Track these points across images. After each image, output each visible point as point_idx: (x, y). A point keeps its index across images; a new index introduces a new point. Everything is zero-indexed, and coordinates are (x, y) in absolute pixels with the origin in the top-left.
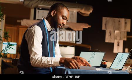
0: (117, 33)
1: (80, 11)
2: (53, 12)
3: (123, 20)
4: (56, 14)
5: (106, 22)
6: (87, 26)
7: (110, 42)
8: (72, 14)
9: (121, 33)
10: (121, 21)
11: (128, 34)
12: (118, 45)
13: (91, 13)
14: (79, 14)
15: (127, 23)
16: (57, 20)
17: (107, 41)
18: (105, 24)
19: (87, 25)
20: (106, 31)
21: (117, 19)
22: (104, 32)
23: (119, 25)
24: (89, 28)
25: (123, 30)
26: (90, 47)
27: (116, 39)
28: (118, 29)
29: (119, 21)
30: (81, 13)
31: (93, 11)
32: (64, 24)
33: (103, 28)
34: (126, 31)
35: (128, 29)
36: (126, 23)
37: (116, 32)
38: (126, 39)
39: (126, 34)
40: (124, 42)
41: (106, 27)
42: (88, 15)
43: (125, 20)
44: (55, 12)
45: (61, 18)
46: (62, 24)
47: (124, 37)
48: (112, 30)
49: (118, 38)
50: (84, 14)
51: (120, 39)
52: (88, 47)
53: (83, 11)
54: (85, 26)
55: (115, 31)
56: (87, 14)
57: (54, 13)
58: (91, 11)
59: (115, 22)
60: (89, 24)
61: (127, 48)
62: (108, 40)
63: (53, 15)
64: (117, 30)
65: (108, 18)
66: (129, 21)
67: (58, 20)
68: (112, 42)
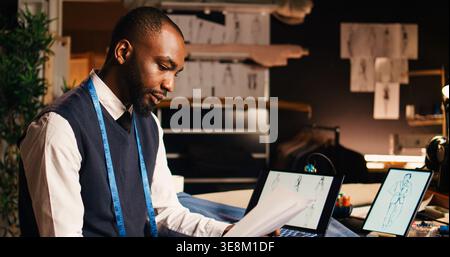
0: (382, 66)
1: (276, 13)
2: (123, 46)
3: (396, 29)
4: (134, 54)
5: (352, 36)
6: (298, 52)
7: (363, 90)
8: (257, 21)
9: (392, 63)
10: (390, 30)
11: (412, 64)
12: (386, 97)
13: (307, 16)
14: (275, 21)
15: (408, 36)
16: (140, 78)
17: (355, 87)
18: (349, 44)
19: (299, 48)
20: (352, 61)
21: (380, 27)
22: (347, 63)
23: (387, 42)
24: (304, 57)
25: (397, 55)
26: (309, 109)
27: (380, 81)
28: (385, 54)
29: (387, 32)
30: (281, 16)
31: (313, 10)
32: (167, 86)
33: (344, 54)
34: (406, 57)
35: (413, 51)
36: (405, 36)
37: (380, 61)
38: (406, 81)
39: (406, 67)
40: (403, 88)
41: (350, 52)
42: (301, 21)
43: (403, 29)
44: (127, 45)
45: (153, 68)
46: (158, 88)
47: (402, 75)
48: (367, 57)
49: (386, 78)
50: (290, 18)
51: (392, 81)
52: (304, 109)
53: (285, 11)
54: (293, 52)
55: (374, 61)
56: (298, 19)
57: (124, 52)
58: (308, 10)
59: (375, 36)
60: (304, 47)
61: (410, 104)
62: (357, 85)
63: (121, 60)
64: (380, 56)
65: (356, 26)
66: (413, 31)
67: (143, 75)
68: (370, 89)
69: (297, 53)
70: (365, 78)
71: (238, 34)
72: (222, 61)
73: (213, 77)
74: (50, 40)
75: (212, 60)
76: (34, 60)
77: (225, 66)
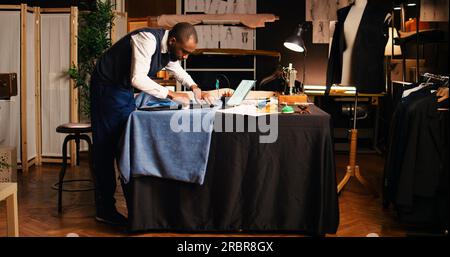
5: (313, 6)
7: (321, 42)
17: (316, 41)
18: (311, 11)
19: (273, 15)
20: (314, 23)
22: (310, 25)
26: (279, 55)
29: (338, 3)
33: (308, 18)
37: (332, 23)
41: (312, 16)
43: (349, 1)
48: (324, 21)
52: (276, 55)
54: (269, 18)
55: (329, 23)
59: (330, 6)
60: (276, 15)
62: (317, 39)
68: (326, 42)
69: (272, 19)
70: (323, 35)
71: (235, 7)
72: (225, 25)
73: (219, 35)
74: (113, 16)
75: (219, 24)
76: (104, 28)
77: (227, 28)
